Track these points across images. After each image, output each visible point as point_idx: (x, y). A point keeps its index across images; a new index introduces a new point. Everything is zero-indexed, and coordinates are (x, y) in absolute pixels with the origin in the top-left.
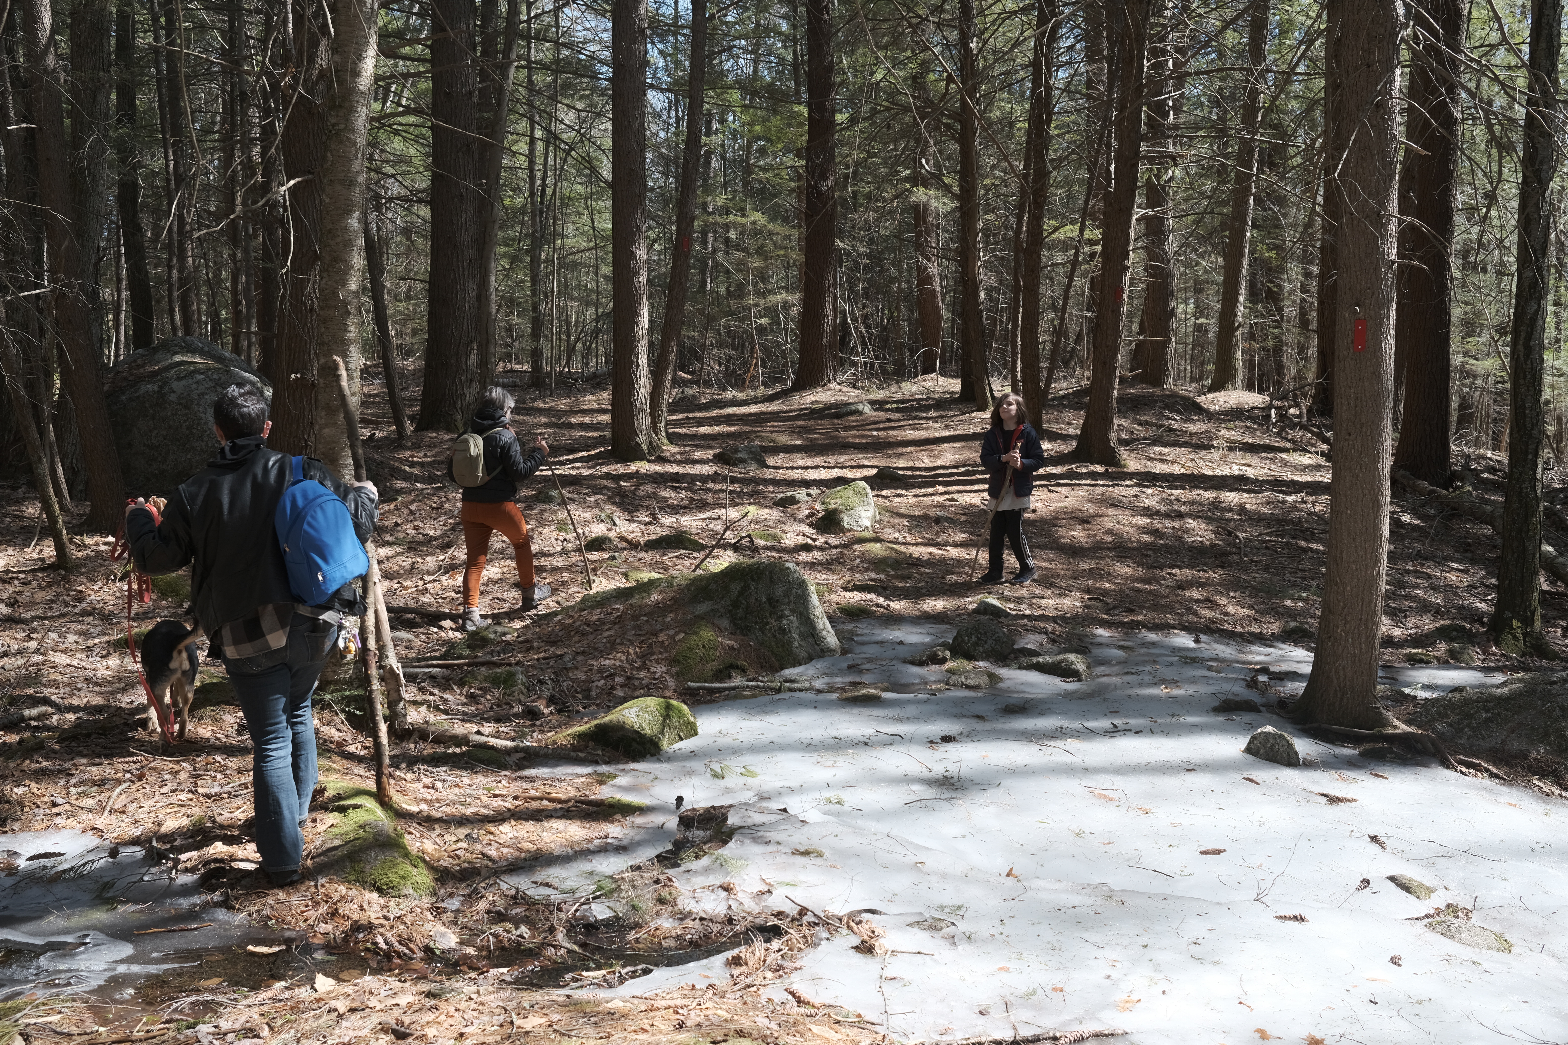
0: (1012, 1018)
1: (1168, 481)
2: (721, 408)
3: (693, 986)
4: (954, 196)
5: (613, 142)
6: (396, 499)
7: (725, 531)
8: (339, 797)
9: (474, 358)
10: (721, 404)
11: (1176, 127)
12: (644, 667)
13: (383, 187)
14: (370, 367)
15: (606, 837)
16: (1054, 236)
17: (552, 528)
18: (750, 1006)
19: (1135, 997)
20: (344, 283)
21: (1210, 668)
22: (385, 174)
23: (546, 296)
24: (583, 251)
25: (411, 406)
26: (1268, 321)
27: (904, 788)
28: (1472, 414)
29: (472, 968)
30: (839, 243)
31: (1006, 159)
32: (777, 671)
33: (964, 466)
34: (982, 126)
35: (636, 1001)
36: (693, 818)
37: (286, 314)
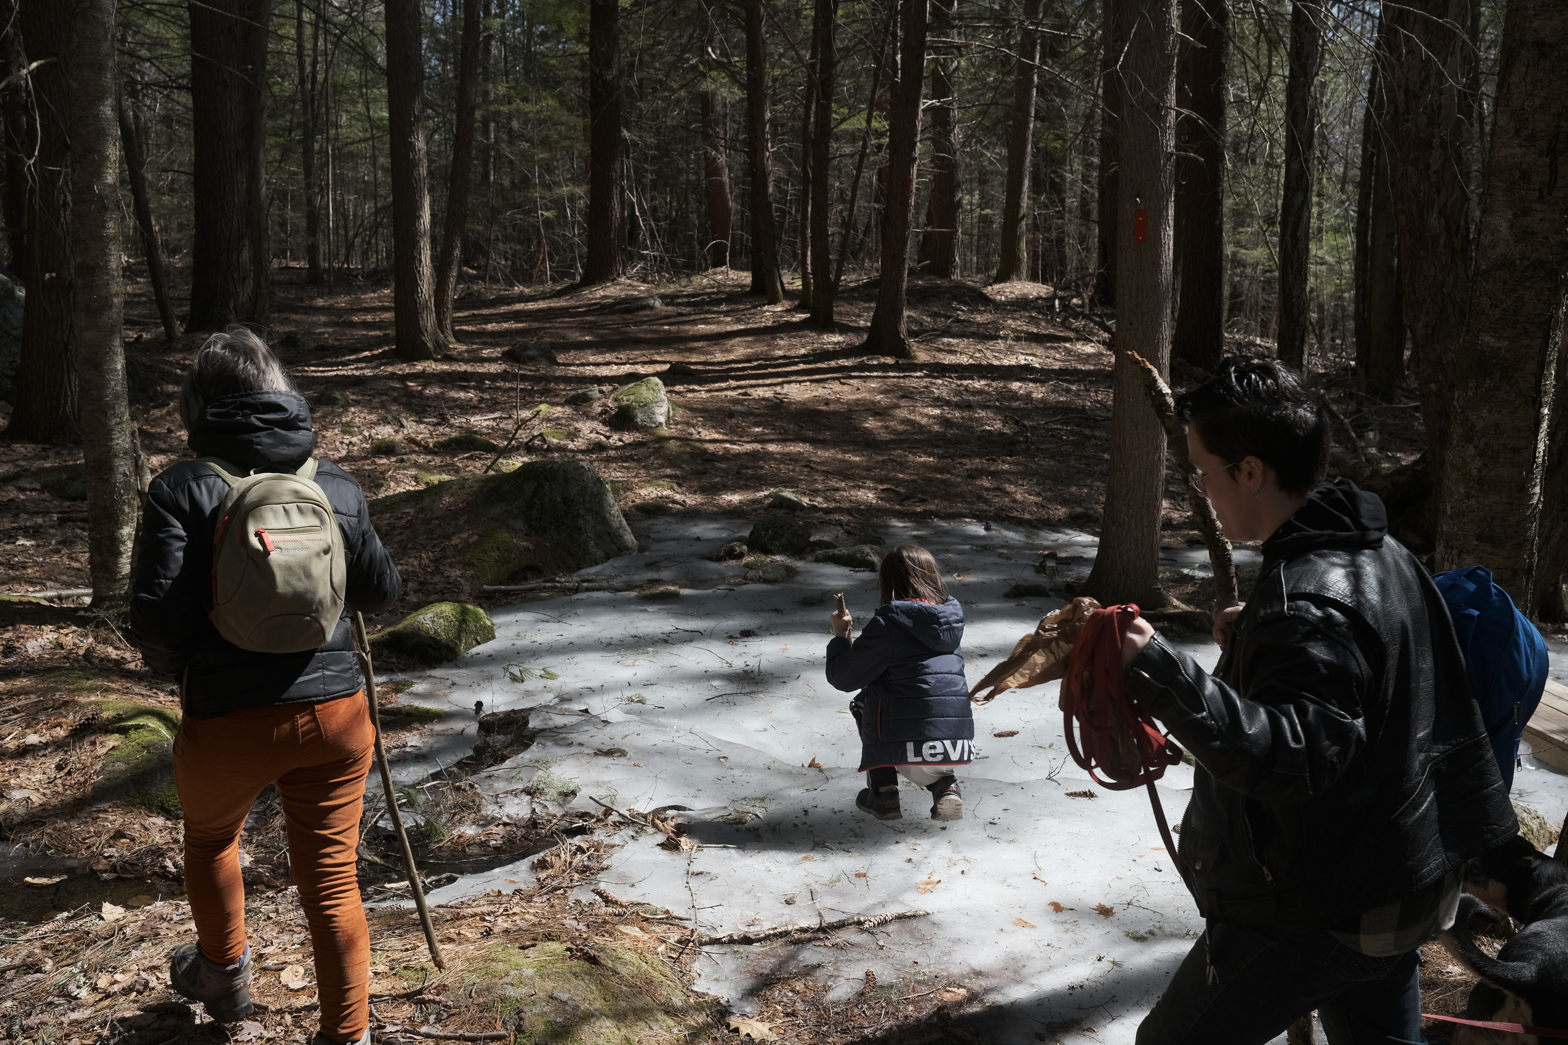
0: (818, 906)
1: (956, 372)
2: (509, 304)
3: (499, 892)
4: (742, 87)
5: (387, 26)
6: (168, 405)
7: (516, 431)
8: (119, 718)
9: (246, 255)
10: (510, 300)
11: (960, 16)
12: (437, 571)
13: (139, 71)
14: (134, 264)
15: (405, 746)
16: (843, 127)
17: (336, 431)
18: (558, 908)
19: (935, 878)
20: (99, 175)
21: (1000, 555)
22: (139, 57)
23: (321, 189)
24: (359, 142)
25: (180, 305)
26: (1051, 212)
27: (706, 684)
28: (1242, 302)
29: (269, 887)
30: (626, 133)
31: (792, 47)
32: (574, 571)
33: (756, 360)
34: (768, 14)
35: (441, 911)
36: (493, 723)
37: (37, 208)
